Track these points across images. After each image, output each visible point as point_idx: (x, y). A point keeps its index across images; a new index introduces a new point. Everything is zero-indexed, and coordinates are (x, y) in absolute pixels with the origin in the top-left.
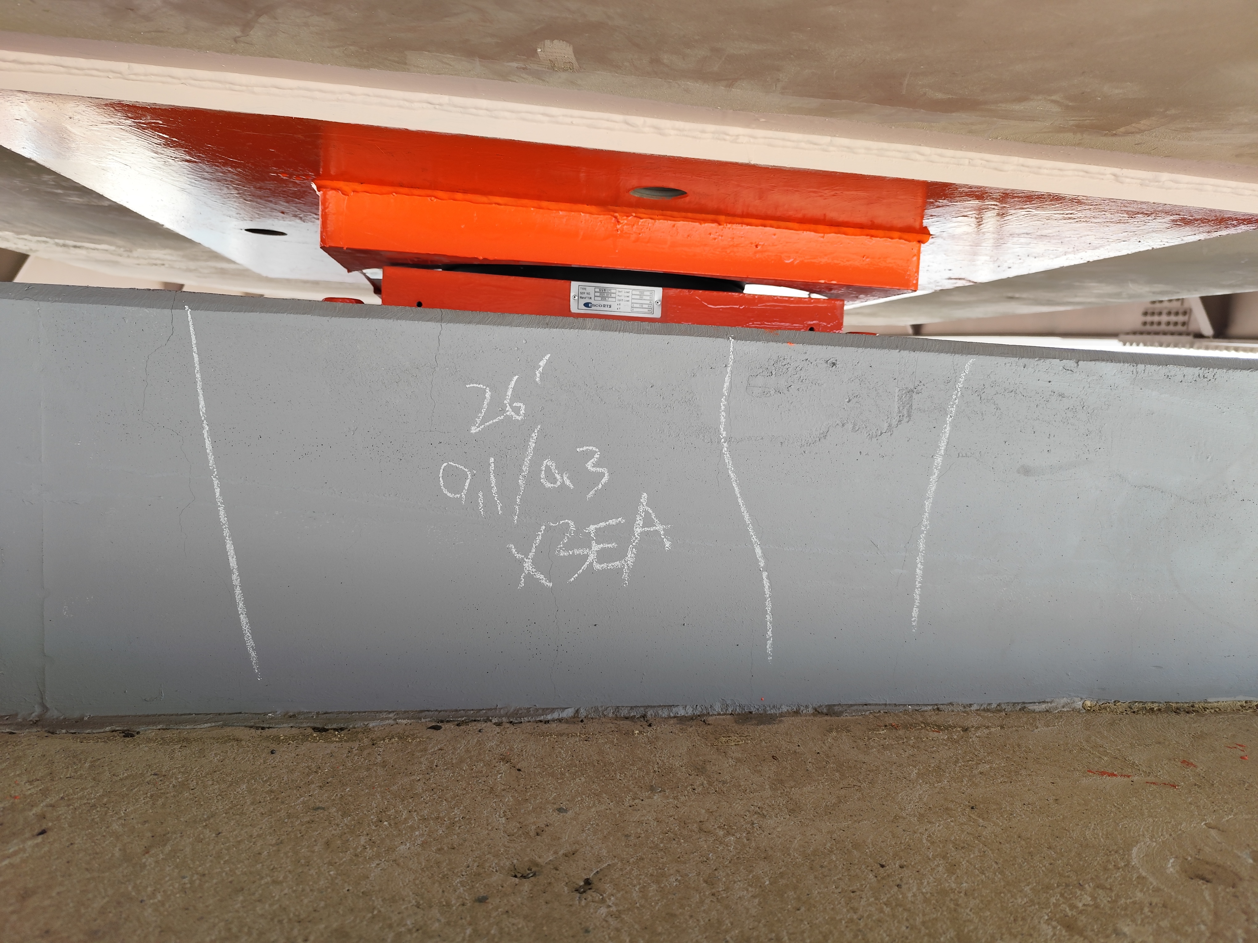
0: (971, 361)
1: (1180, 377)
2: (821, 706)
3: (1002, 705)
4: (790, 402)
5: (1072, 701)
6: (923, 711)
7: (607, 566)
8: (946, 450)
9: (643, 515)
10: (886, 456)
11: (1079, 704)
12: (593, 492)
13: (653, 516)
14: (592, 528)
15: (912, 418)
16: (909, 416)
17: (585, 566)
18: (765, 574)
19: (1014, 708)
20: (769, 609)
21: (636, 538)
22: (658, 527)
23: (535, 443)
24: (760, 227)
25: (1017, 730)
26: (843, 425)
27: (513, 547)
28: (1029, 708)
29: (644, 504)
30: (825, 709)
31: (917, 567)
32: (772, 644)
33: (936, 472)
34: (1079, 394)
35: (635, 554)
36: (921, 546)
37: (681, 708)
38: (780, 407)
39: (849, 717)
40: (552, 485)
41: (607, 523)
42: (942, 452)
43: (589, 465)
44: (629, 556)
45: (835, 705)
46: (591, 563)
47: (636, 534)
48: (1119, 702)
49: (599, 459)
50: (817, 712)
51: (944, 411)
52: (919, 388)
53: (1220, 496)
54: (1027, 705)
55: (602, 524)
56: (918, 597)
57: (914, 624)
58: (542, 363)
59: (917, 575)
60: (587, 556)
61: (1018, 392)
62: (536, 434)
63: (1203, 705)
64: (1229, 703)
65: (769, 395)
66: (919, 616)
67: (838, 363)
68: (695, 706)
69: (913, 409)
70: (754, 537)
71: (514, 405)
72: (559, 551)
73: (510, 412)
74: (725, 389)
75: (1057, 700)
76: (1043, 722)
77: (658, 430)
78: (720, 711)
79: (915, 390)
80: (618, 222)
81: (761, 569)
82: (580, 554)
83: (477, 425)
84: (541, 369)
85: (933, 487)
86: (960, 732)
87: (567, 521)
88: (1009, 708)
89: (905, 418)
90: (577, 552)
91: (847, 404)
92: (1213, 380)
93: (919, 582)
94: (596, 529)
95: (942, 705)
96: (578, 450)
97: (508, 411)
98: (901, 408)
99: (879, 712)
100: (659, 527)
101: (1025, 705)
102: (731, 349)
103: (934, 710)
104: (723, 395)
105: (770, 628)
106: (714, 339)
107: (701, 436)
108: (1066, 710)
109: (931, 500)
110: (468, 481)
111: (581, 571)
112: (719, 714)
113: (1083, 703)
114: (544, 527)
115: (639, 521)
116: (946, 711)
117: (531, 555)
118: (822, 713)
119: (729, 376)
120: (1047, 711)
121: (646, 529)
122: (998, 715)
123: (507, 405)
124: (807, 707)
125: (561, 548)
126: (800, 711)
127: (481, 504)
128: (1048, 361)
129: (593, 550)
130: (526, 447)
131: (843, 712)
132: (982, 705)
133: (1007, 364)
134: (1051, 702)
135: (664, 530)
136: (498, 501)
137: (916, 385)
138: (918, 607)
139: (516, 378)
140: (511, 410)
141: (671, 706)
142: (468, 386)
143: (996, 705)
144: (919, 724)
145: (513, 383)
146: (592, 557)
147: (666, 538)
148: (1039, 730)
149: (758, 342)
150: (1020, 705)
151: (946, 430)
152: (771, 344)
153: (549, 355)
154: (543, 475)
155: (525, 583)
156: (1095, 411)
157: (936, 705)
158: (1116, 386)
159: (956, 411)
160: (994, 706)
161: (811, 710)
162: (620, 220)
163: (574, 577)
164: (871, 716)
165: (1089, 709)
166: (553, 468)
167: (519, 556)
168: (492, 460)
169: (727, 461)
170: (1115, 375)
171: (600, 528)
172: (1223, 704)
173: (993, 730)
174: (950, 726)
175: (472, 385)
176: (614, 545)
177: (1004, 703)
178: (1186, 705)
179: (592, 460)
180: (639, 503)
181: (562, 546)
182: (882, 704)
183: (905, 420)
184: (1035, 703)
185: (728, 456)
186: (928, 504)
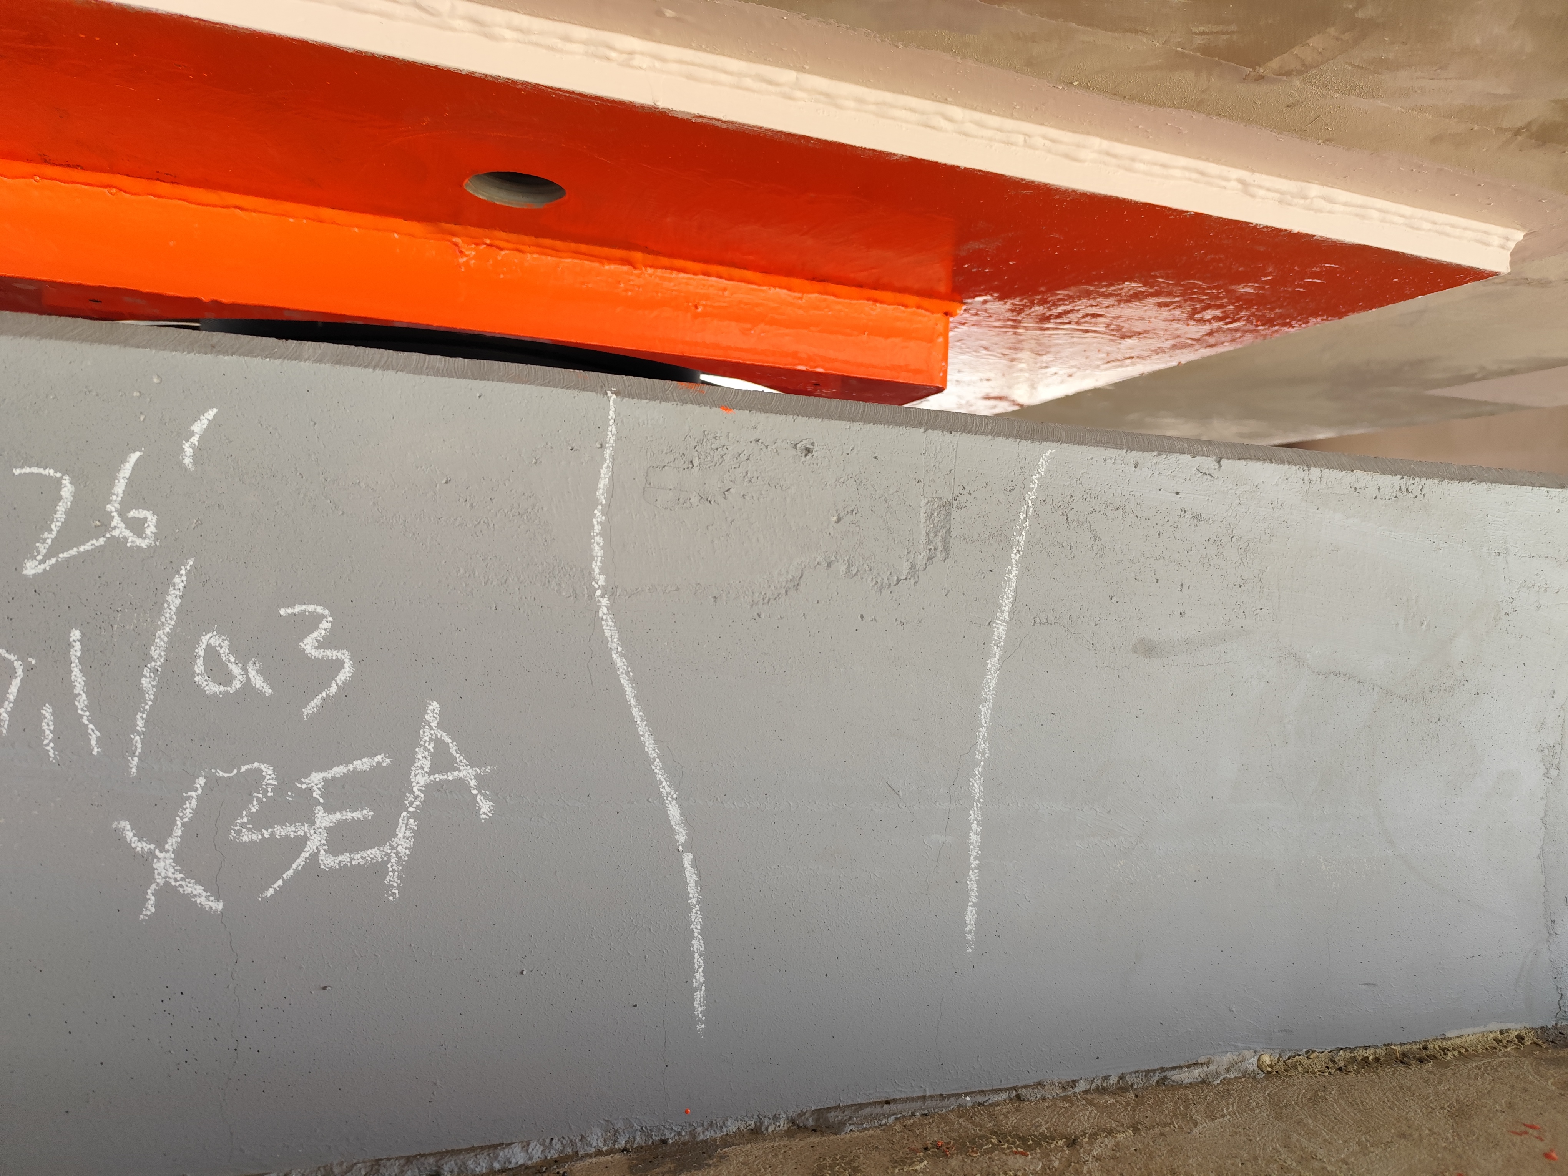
0: (1048, 454)
1: (1372, 491)
2: (802, 1114)
3: (1128, 1078)
4: (729, 520)
5: (1241, 1059)
6: (991, 1105)
7: (352, 859)
8: (1012, 612)
9: (431, 747)
10: (908, 622)
11: (1251, 1063)
12: (316, 701)
13: (453, 749)
14: (316, 779)
15: (951, 552)
16: (946, 549)
17: (299, 863)
18: (688, 858)
19: (1148, 1080)
20: (696, 928)
21: (416, 797)
22: (465, 773)
23: (182, 597)
24: (701, 277)
25: (1162, 1134)
26: (829, 565)
27: (128, 827)
28: (1173, 1078)
29: (434, 724)
30: (810, 1120)
31: (970, 829)
32: (705, 998)
33: (998, 652)
34: (1225, 515)
35: (413, 831)
36: (977, 790)
37: (517, 1149)
38: (710, 528)
39: (857, 1133)
40: (222, 688)
41: (351, 767)
42: (1006, 615)
43: (309, 645)
44: (400, 835)
45: (829, 1109)
46: (314, 856)
47: (415, 789)
48: (1314, 1051)
49: (332, 631)
50: (796, 1128)
51: (1005, 542)
52: (962, 499)
53: (1443, 687)
54: (1169, 1074)
55: (339, 770)
56: (975, 887)
57: (969, 937)
58: (198, 427)
59: (972, 844)
60: (303, 841)
61: (1127, 509)
62: (184, 578)
63: (1440, 1044)
64: (1477, 1036)
65: (688, 504)
66: (978, 923)
67: (816, 448)
68: (548, 1141)
69: (953, 536)
70: (664, 784)
71: (132, 514)
72: (239, 832)
73: (119, 529)
74: (601, 491)
75: (1218, 1058)
76: (1201, 1108)
77: (462, 571)
78: (601, 1144)
79: (954, 502)
80: (461, 252)
81: (681, 848)
82: (287, 837)
83: (39, 558)
84: (195, 440)
85: (992, 680)
86: (1063, 1151)
87: (256, 765)
88: (1139, 1083)
89: (938, 554)
90: (280, 831)
91: (835, 525)
92: (1420, 497)
93: (976, 858)
94: (325, 780)
95: (1025, 1087)
96: (282, 612)
97: (115, 528)
98: (932, 535)
99: (913, 1115)
100: (467, 773)
101: (1166, 1073)
102: (611, 413)
103: (1011, 1099)
104: (597, 502)
105: (699, 967)
106: (576, 392)
107: (553, 583)
108: (1232, 1076)
109: (990, 704)
110: (15, 684)
111: (290, 872)
112: (599, 1153)
113: (1259, 1060)
114: (201, 781)
115: (423, 760)
116: (1033, 1099)
117: (172, 843)
118: (806, 1128)
119: (608, 467)
120: (1203, 1082)
121: (438, 777)
122: (1123, 1100)
123: (115, 514)
124: (776, 1118)
125: (243, 825)
126: (763, 1129)
127: (48, 732)
128: (1173, 457)
129: (318, 824)
130: (158, 606)
131: (844, 1124)
132: (1093, 1081)
133: (1108, 461)
134: (1208, 1063)
135: (477, 777)
136: (91, 726)
137: (956, 493)
138: (974, 905)
139: (135, 456)
140: (122, 525)
141: (495, 1147)
142: (17, 472)
143: (1117, 1078)
144: (987, 1138)
145: (127, 469)
146: (316, 841)
147: (482, 795)
148: (1200, 1128)
149: (664, 404)
150: (1157, 1074)
151: (1011, 576)
152: (689, 407)
153: (215, 410)
154: (199, 666)
155: (157, 905)
156: (1251, 545)
157: (1015, 1088)
158: (1280, 503)
159: (1027, 542)
160: (1113, 1080)
161: (783, 1124)
162: (463, 250)
163: (276, 886)
164: (898, 1127)
165: (1269, 1069)
166: (224, 651)
167: (141, 846)
168: (76, 634)
169: (607, 633)
170: (1277, 485)
171: (334, 779)
172: (1468, 1039)
173: (1121, 1137)
174: (1044, 1137)
175: (27, 470)
176: (366, 813)
177: (1131, 1073)
178: (1415, 1047)
179: (315, 634)
180: (419, 721)
181: (245, 820)
182: (918, 1098)
183: (940, 556)
184: (1181, 1067)
185: (610, 623)
186: (984, 710)
